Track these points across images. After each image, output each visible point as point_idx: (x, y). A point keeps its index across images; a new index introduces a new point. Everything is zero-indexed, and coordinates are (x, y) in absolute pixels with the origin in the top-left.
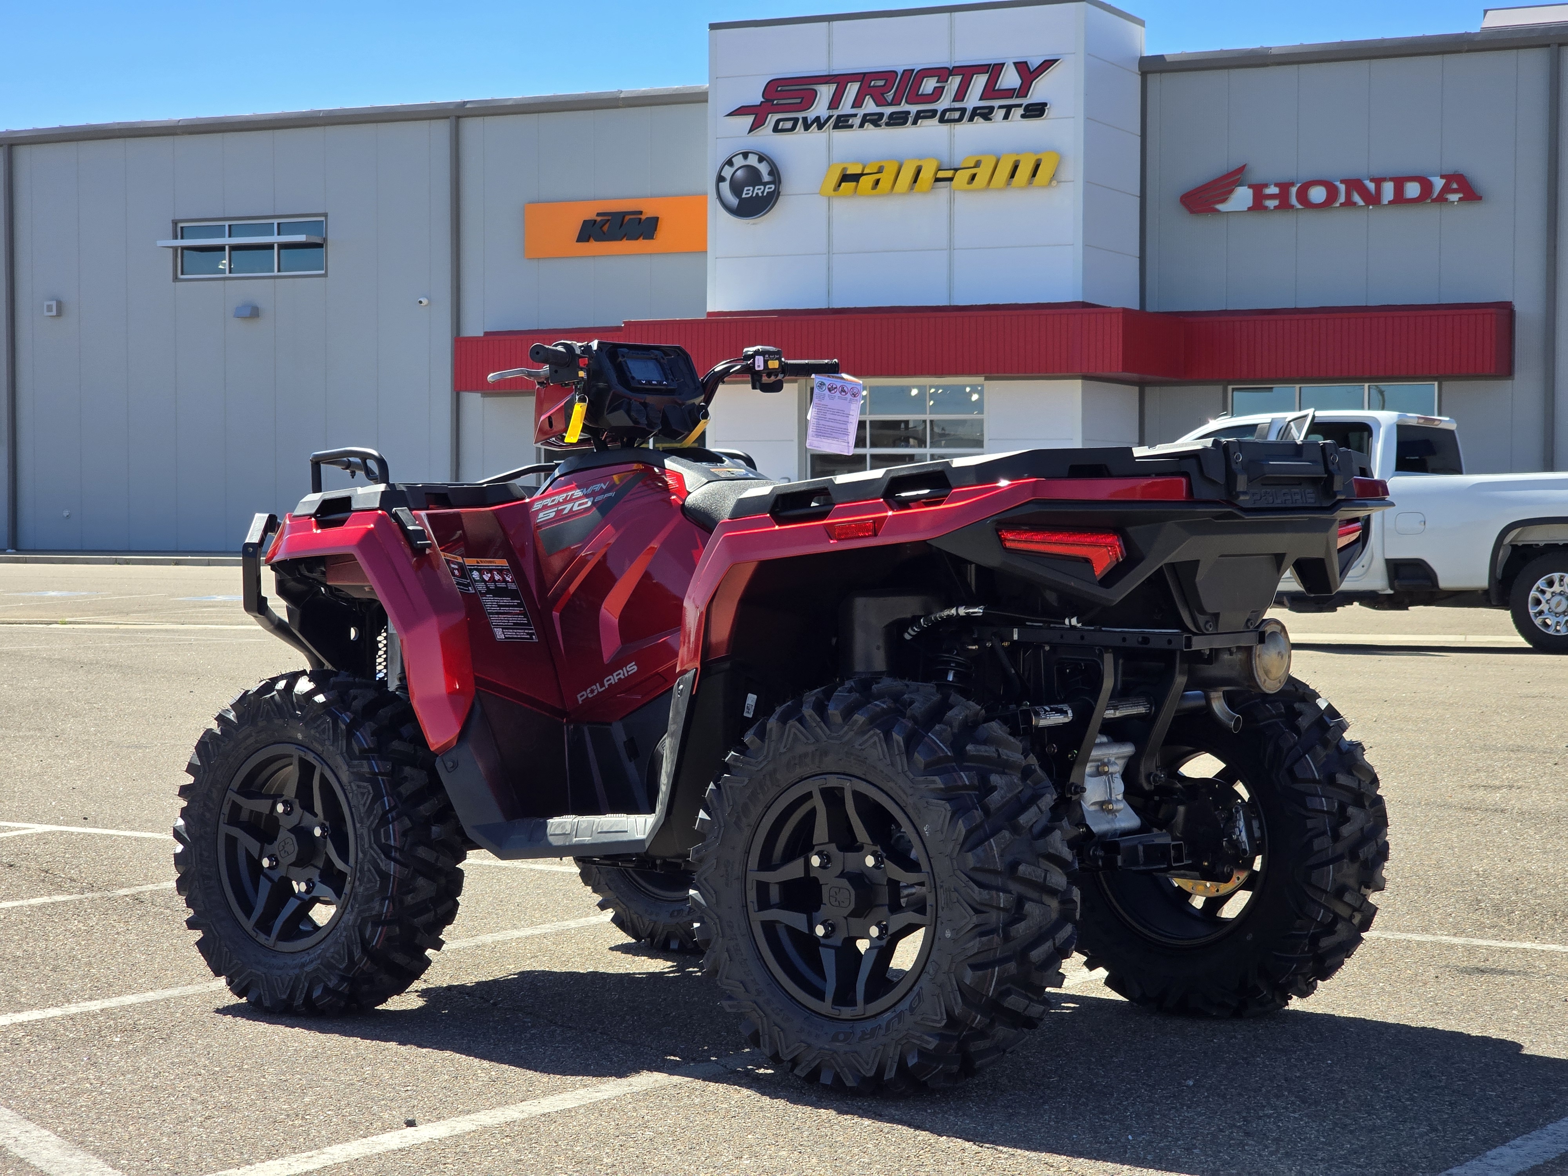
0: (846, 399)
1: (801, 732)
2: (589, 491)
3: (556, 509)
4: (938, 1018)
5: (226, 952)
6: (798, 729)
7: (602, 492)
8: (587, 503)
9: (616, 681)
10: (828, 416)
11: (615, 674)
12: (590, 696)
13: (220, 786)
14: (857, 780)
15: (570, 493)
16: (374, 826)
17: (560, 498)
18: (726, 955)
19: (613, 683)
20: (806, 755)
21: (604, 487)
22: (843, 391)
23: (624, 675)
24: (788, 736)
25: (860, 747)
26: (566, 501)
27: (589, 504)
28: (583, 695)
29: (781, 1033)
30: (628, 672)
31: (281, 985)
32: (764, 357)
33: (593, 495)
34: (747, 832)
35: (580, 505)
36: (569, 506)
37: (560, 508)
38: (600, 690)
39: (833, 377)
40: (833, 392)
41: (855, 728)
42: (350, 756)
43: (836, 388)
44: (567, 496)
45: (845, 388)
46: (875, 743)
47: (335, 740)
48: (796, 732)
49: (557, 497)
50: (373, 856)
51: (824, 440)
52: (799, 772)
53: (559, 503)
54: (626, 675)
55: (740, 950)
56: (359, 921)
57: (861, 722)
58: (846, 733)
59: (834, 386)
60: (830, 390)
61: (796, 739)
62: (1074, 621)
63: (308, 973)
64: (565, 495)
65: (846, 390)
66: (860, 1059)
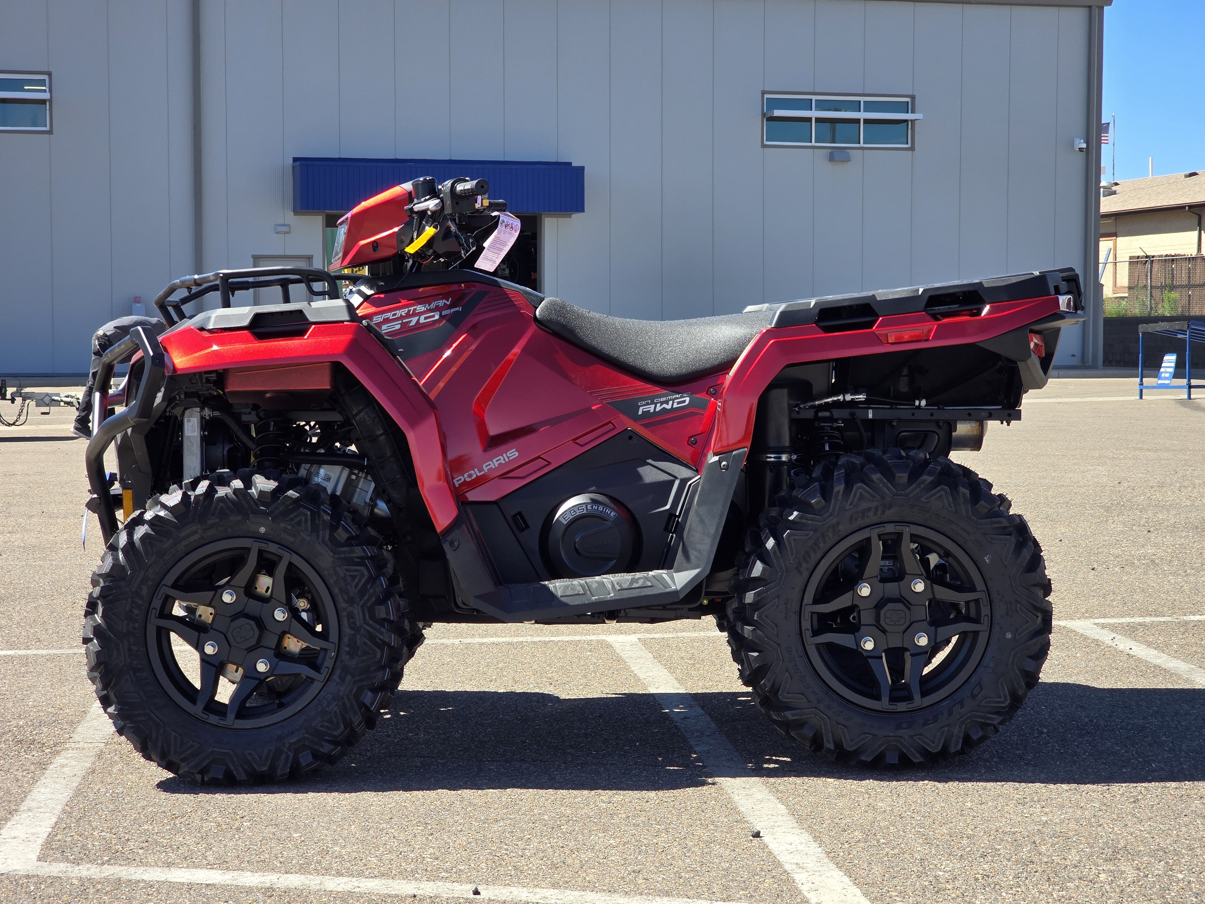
1: (868, 492)
2: (433, 305)
3: (400, 322)
4: (1002, 699)
5: (176, 737)
6: (865, 490)
7: (446, 307)
8: (433, 316)
9: (497, 466)
11: (494, 460)
12: (468, 480)
13: (151, 583)
14: (914, 526)
15: (412, 308)
16: (369, 604)
17: (403, 312)
18: (787, 674)
19: (493, 467)
20: (869, 510)
21: (448, 303)
23: (504, 460)
24: (855, 496)
25: (926, 500)
26: (408, 315)
27: (437, 317)
28: (460, 479)
29: (846, 730)
30: (508, 457)
31: (258, 759)
33: (437, 309)
34: (806, 574)
35: (426, 318)
36: (414, 320)
37: (404, 321)
38: (479, 474)
41: (922, 486)
42: (334, 543)
44: (409, 311)
46: (941, 496)
47: (315, 529)
48: (863, 492)
49: (398, 312)
50: (368, 631)
52: (860, 523)
53: (402, 317)
54: (507, 460)
55: (798, 669)
56: (355, 690)
57: (928, 481)
58: (913, 490)
61: (862, 497)
62: (923, 403)
63: (291, 744)
64: (407, 310)
66: (927, 740)
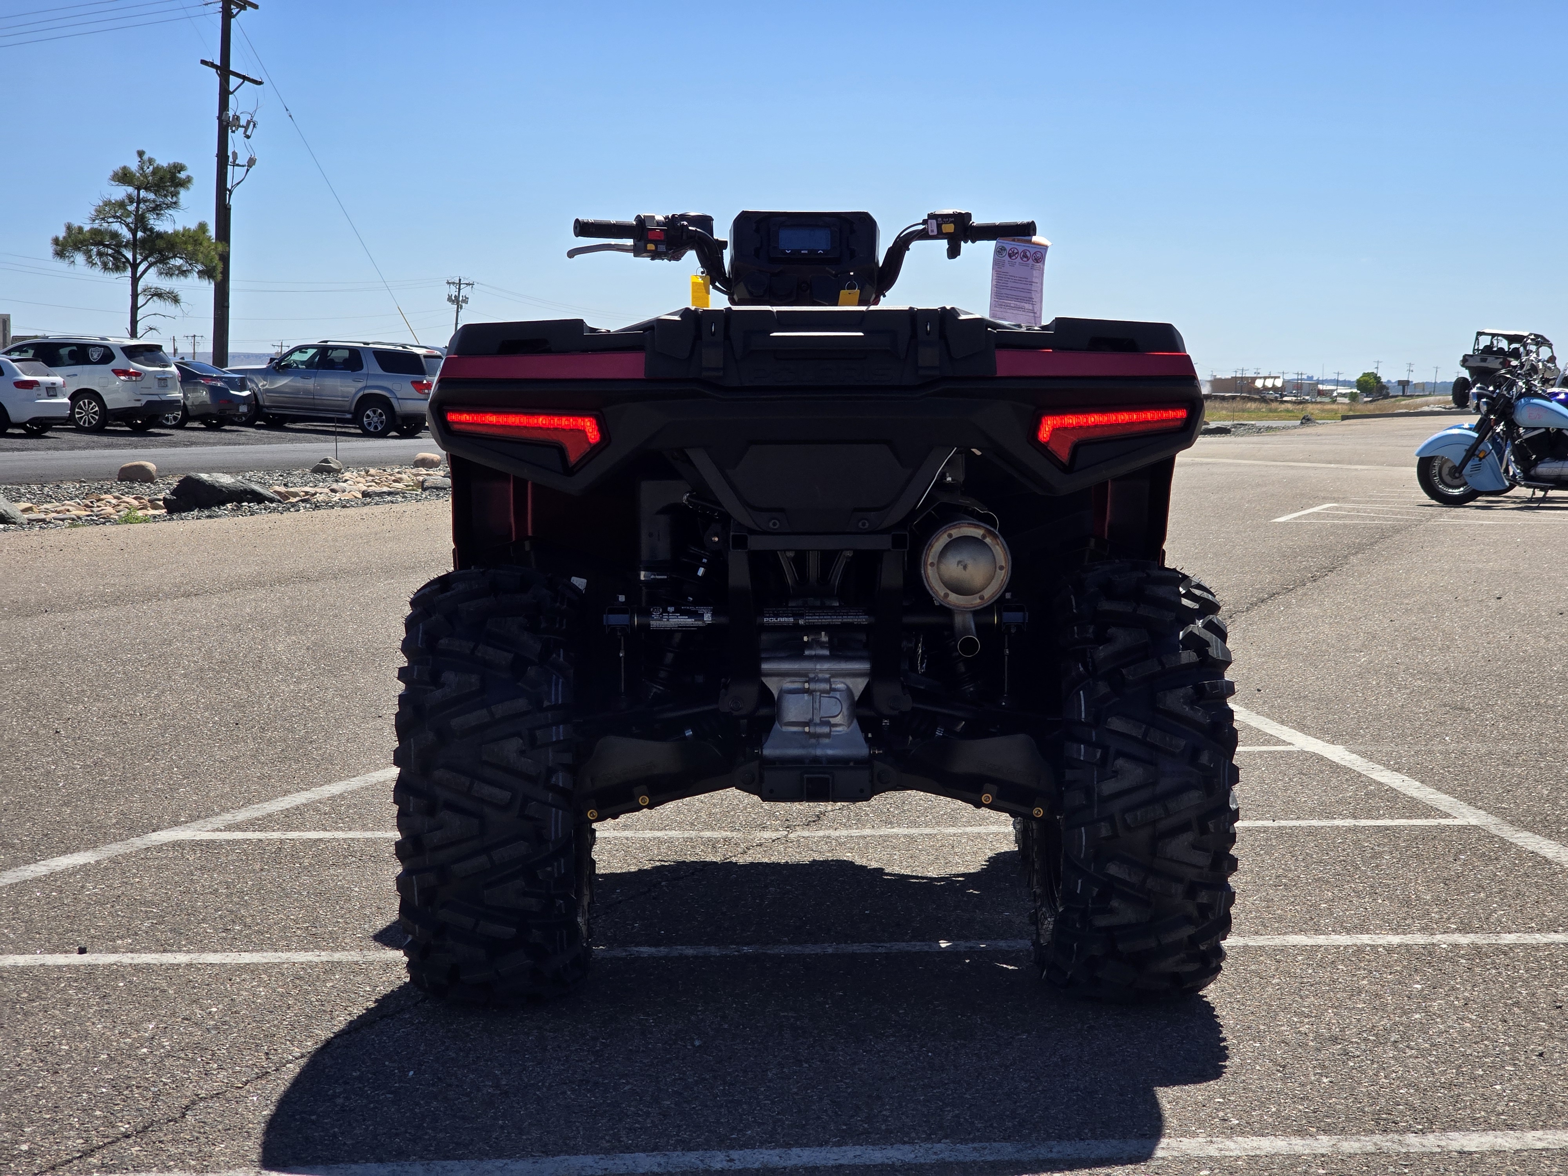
0: (1027, 265)
10: (1010, 284)
22: (1025, 256)
32: (937, 221)
39: (1018, 240)
40: (1014, 257)
43: (1017, 253)
45: (1028, 254)
51: (1008, 311)
59: (1016, 251)
60: (1010, 256)
65: (1029, 255)
